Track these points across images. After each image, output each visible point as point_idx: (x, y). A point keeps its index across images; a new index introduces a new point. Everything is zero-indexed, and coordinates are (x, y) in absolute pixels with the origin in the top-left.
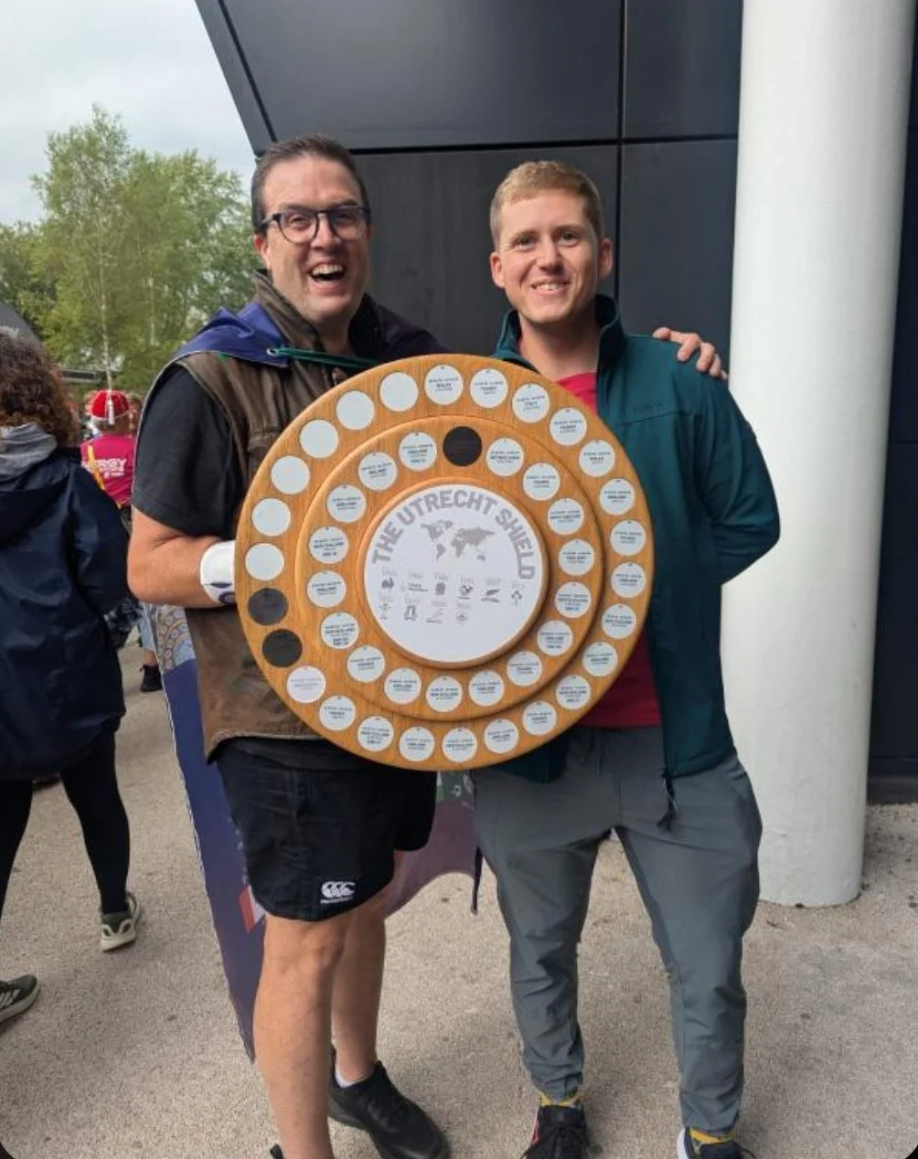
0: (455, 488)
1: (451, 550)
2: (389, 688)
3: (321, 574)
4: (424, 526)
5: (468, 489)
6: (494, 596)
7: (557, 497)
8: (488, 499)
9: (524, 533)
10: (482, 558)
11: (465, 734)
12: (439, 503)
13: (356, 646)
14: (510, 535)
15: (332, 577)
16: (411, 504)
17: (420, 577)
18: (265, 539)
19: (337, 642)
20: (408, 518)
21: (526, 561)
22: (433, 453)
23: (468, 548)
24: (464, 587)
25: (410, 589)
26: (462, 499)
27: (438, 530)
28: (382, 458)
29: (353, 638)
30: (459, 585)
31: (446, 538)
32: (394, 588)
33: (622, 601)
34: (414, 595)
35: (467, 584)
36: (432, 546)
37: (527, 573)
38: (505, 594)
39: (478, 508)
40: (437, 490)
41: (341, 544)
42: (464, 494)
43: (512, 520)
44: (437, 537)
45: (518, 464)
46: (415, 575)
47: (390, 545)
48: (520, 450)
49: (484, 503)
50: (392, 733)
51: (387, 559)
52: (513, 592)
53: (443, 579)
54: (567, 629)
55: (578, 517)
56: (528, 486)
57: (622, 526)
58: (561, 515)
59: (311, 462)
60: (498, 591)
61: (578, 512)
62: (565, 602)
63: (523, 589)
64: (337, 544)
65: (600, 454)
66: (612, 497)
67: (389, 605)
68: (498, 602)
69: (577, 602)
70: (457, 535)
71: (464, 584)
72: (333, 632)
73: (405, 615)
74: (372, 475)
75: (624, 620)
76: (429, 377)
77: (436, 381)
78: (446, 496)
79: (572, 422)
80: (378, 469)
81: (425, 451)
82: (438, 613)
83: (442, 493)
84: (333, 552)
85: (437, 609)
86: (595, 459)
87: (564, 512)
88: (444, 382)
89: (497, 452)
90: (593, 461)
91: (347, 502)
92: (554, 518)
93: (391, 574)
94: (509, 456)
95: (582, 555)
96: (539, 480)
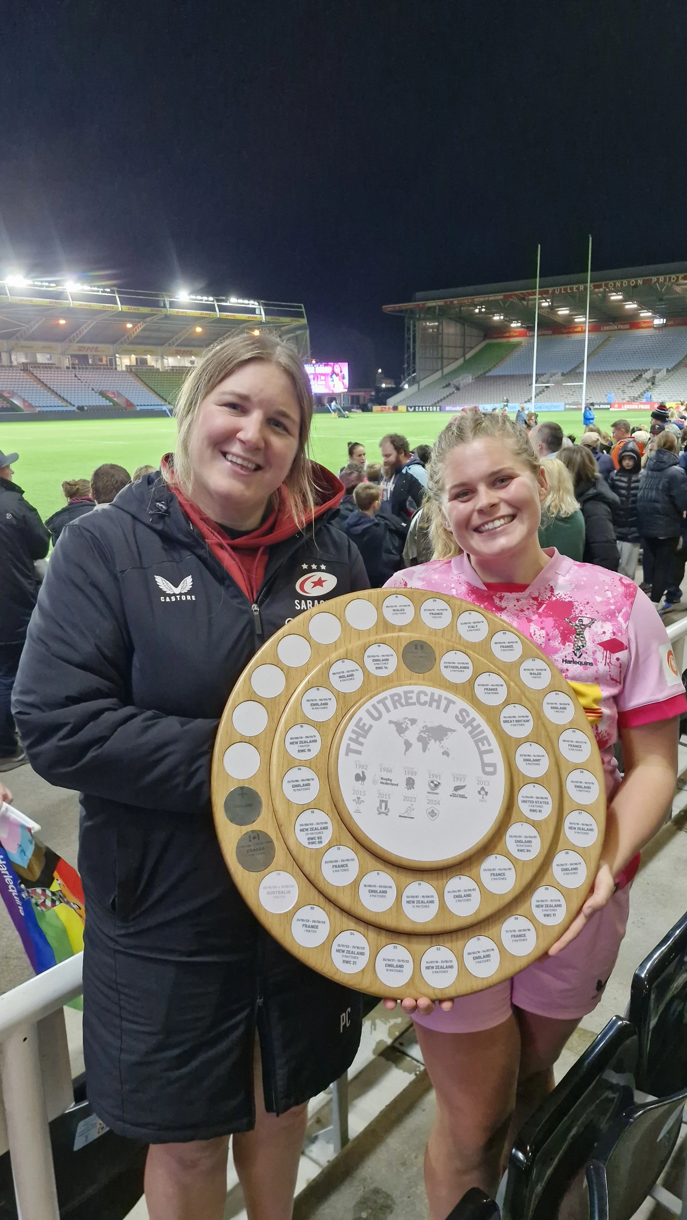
0: (416, 689)
1: (417, 746)
2: (364, 894)
3: (296, 770)
4: (391, 722)
5: (429, 690)
6: (460, 792)
7: (506, 703)
8: (446, 698)
9: (483, 731)
10: (446, 753)
11: (444, 953)
12: (403, 701)
13: (330, 846)
14: (470, 733)
15: (306, 773)
16: (378, 702)
17: (391, 771)
18: (242, 739)
19: (311, 841)
20: (376, 715)
21: (487, 758)
22: (393, 663)
23: (433, 745)
25: (381, 783)
26: (423, 698)
27: (404, 726)
28: (349, 665)
29: (327, 836)
30: (428, 779)
31: (412, 734)
32: (366, 781)
33: (581, 808)
34: (386, 789)
35: (434, 779)
36: (400, 741)
37: (491, 769)
38: (471, 790)
39: (438, 707)
40: (400, 690)
41: (315, 741)
42: (426, 694)
43: (470, 718)
44: (403, 733)
45: (468, 674)
46: (385, 769)
47: (361, 739)
48: (469, 661)
49: (444, 703)
50: (367, 951)
51: (359, 753)
52: (479, 790)
53: (412, 774)
54: (533, 832)
55: (528, 721)
56: (479, 692)
57: (568, 735)
58: (512, 719)
59: (287, 671)
60: (464, 787)
61: (527, 717)
62: (528, 804)
63: (489, 785)
64: (310, 742)
65: (537, 670)
66: (554, 708)
67: (362, 798)
68: (466, 798)
69: (539, 805)
70: (421, 732)
71: (432, 779)
72: (307, 830)
73: (378, 810)
74: (341, 679)
75: (586, 827)
76: (385, 604)
77: (392, 607)
78: (409, 695)
79: (509, 643)
80: (346, 674)
81: (387, 660)
82: (410, 809)
83: (406, 693)
84: (306, 748)
85: (408, 804)
86: (534, 674)
87: (515, 717)
88: (397, 608)
89: (449, 663)
90: (533, 676)
91: (320, 702)
92: (507, 721)
93: (363, 767)
94: (460, 666)
95: (537, 758)
96: (489, 687)
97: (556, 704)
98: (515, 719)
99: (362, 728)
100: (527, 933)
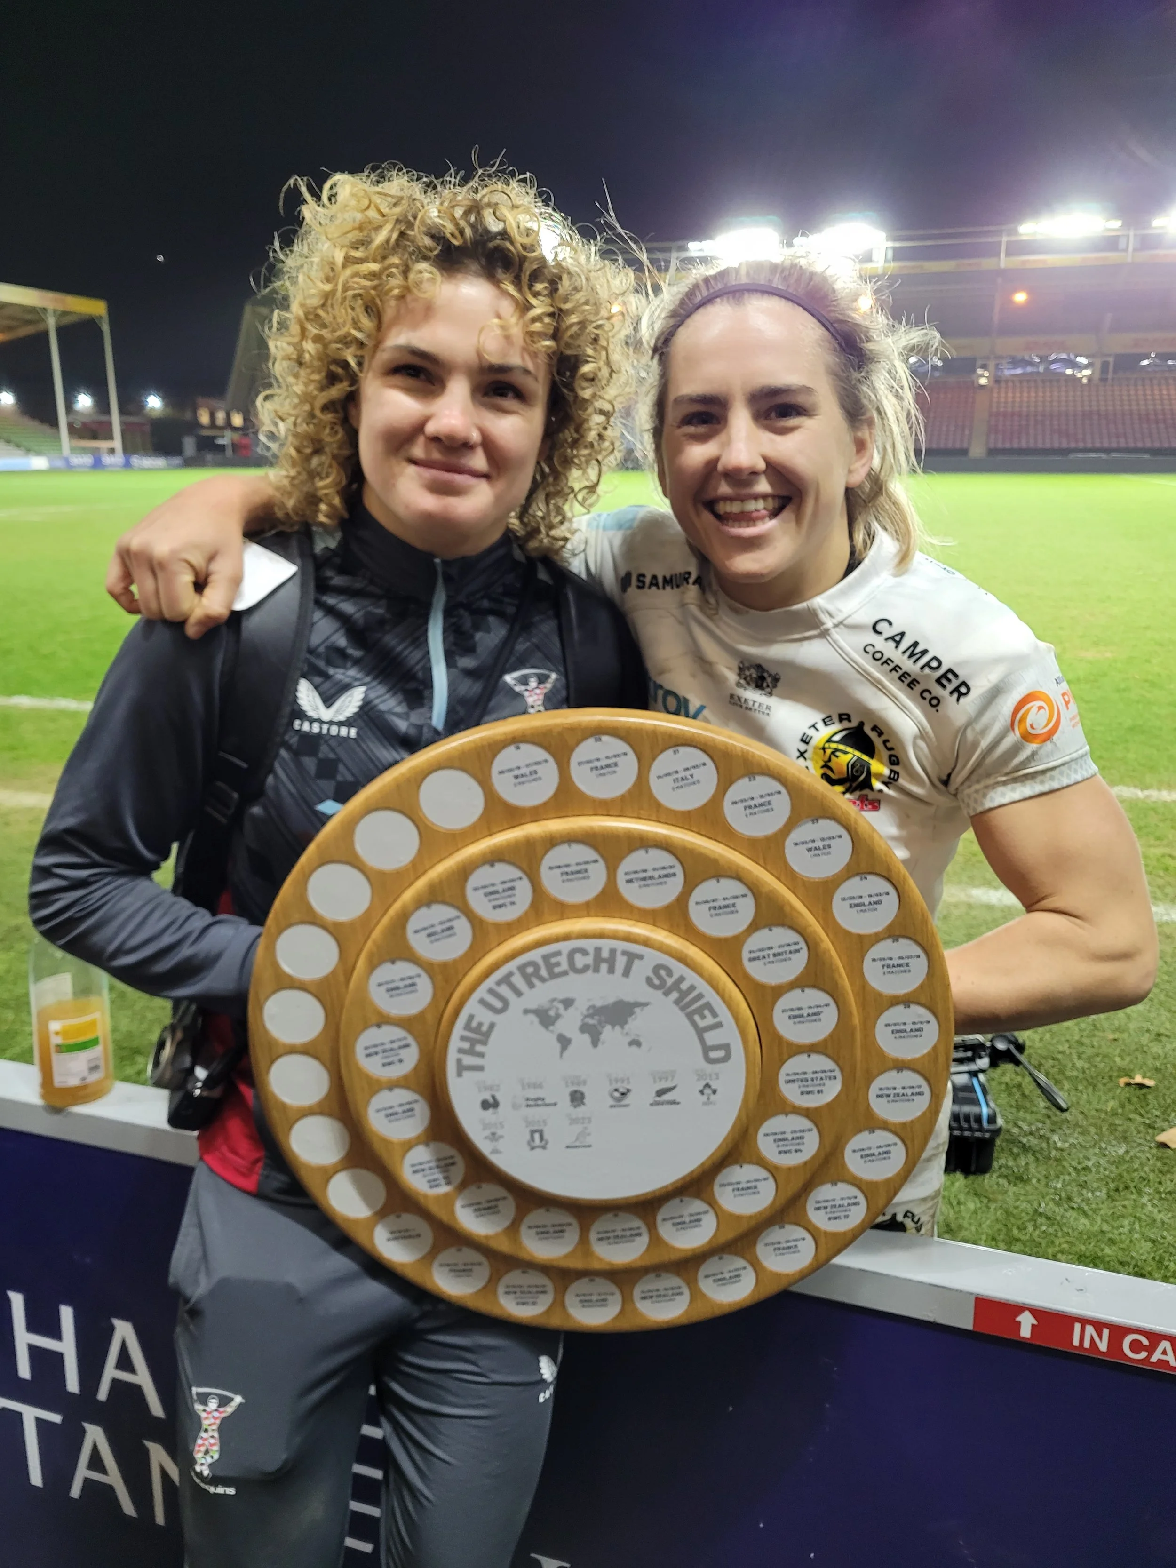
0: (569, 945)
1: (581, 1041)
2: (527, 1239)
3: (383, 1094)
4: (526, 1011)
6: (667, 1097)
7: (754, 927)
8: (627, 953)
9: (700, 997)
10: (635, 1043)
11: (666, 1282)
12: (547, 971)
13: (464, 1186)
14: (677, 1002)
15: (403, 1096)
16: (499, 983)
17: (540, 1086)
20: (499, 1005)
23: (609, 1033)
24: (616, 1090)
25: (528, 1106)
26: (581, 961)
27: (552, 1013)
28: (440, 913)
30: (608, 1087)
31: (570, 1023)
32: (501, 1108)
33: (900, 1065)
34: (536, 1113)
35: (618, 1085)
36: (549, 1038)
37: (721, 1053)
38: (686, 1091)
39: (611, 971)
40: (539, 954)
41: (407, 1046)
42: (585, 953)
44: (553, 1024)
45: (674, 887)
46: (529, 1086)
47: (478, 1048)
50: (550, 1289)
51: (480, 1068)
52: (701, 1088)
53: (578, 1084)
54: (806, 1123)
55: (798, 951)
56: (700, 916)
57: (882, 949)
58: (765, 953)
59: (335, 930)
60: (674, 1088)
61: (796, 944)
62: (796, 1085)
63: (717, 1078)
64: (400, 1048)
65: (823, 839)
66: (857, 905)
67: (499, 1132)
68: (678, 1103)
69: (819, 1082)
70: (586, 1016)
71: (615, 1086)
72: (423, 1170)
73: (529, 1143)
74: (433, 938)
75: (909, 1092)
76: (496, 767)
77: (510, 770)
79: (762, 796)
80: (438, 928)
81: (512, 888)
82: (583, 1134)
83: (549, 957)
84: (395, 1059)
85: (578, 1128)
86: (816, 849)
87: (771, 948)
88: (524, 771)
89: (636, 872)
90: (813, 852)
91: (401, 984)
92: (754, 959)
93: (491, 1088)
94: (656, 874)
95: (815, 1010)
96: (716, 904)
97: (861, 897)
98: (771, 952)
100: (799, 1243)
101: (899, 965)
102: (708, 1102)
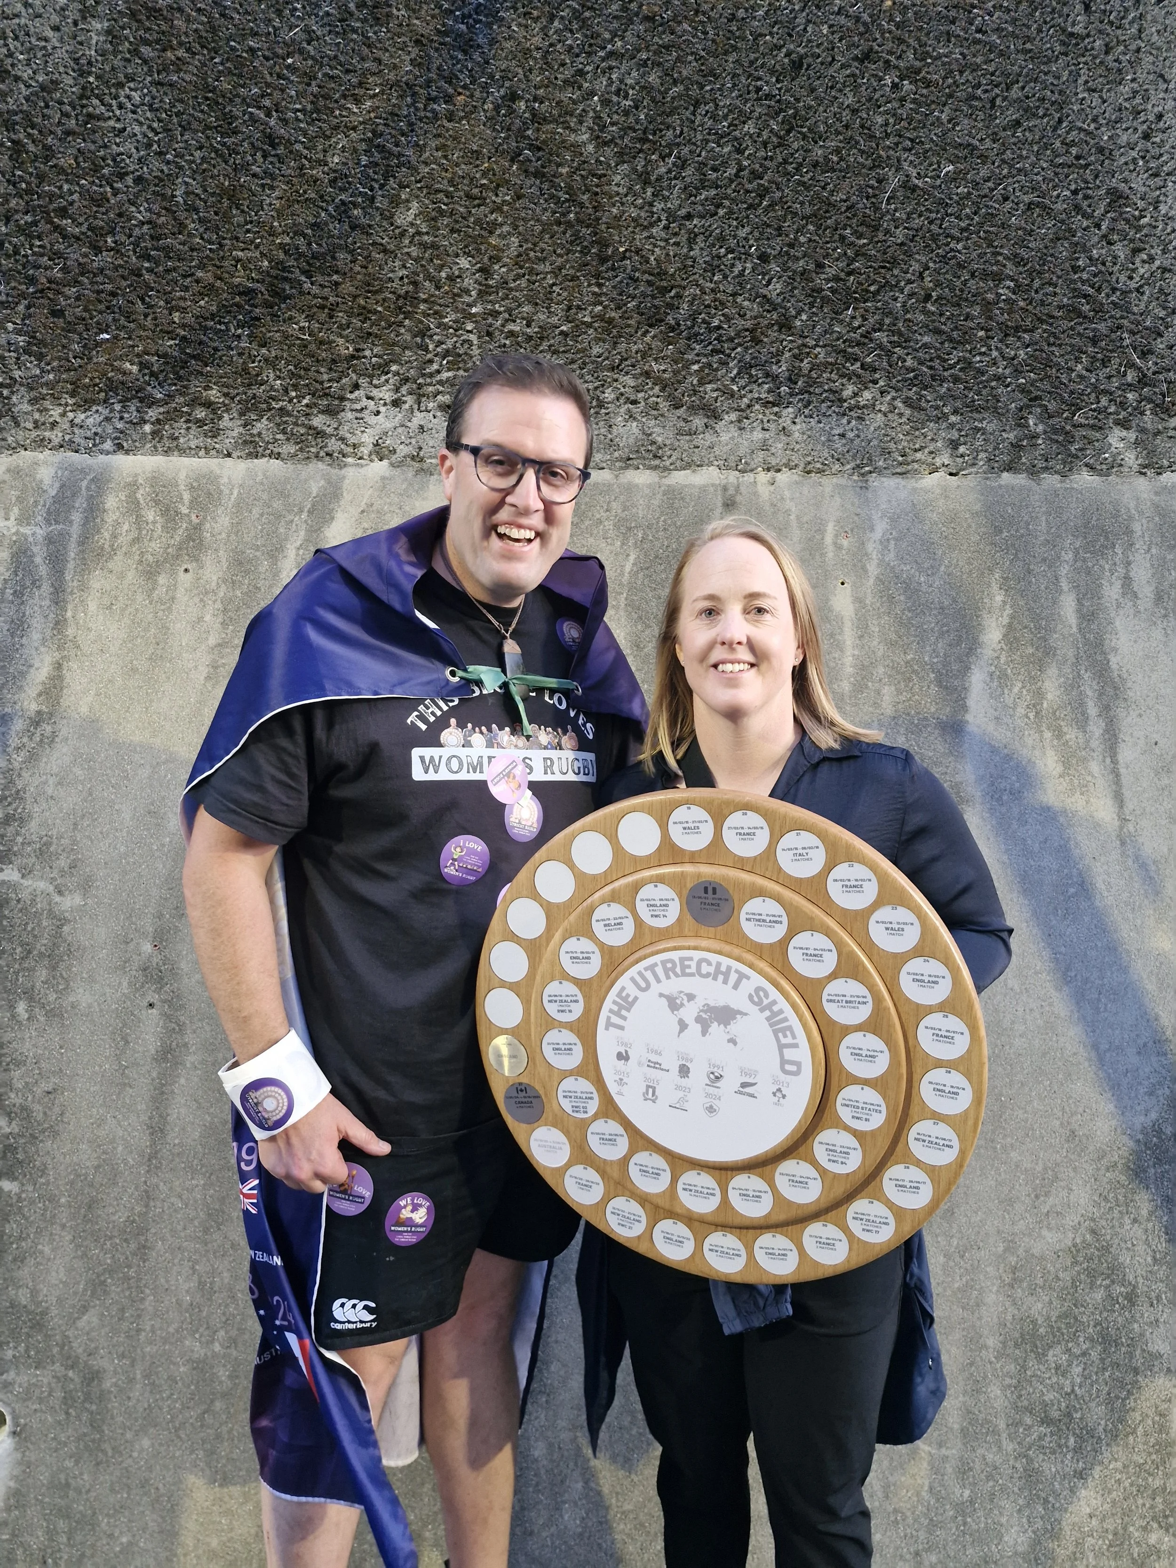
0: (697, 955)
1: (695, 1028)
2: (634, 1172)
3: (555, 1031)
4: (661, 995)
5: (714, 958)
6: (748, 1090)
7: (833, 976)
8: (737, 971)
9: (786, 1020)
10: (733, 1041)
11: (729, 1241)
12: (678, 970)
13: (595, 1117)
14: (768, 1019)
15: (567, 1037)
16: (646, 969)
17: (660, 1054)
18: (503, 984)
19: (576, 1109)
20: (643, 985)
21: (789, 1054)
22: (674, 911)
23: (715, 1029)
24: (713, 1073)
25: (649, 1066)
26: (705, 969)
27: (678, 1001)
28: (616, 910)
29: (593, 1107)
30: (707, 1069)
31: (689, 1013)
32: (630, 1062)
33: (937, 1117)
34: (653, 1073)
35: (715, 1069)
36: (672, 1019)
37: (794, 1068)
38: (764, 1089)
39: (725, 982)
40: (675, 955)
41: (577, 1001)
42: (709, 964)
43: (770, 1000)
44: (677, 1010)
45: (779, 932)
46: (652, 1051)
47: (624, 1012)
48: (783, 914)
49: (733, 977)
50: (644, 1219)
51: (622, 1028)
52: (774, 1089)
53: (687, 1060)
54: (853, 1142)
55: (865, 1003)
56: (795, 958)
57: (935, 1020)
58: (840, 998)
59: (549, 908)
60: (755, 1084)
61: (864, 996)
62: (849, 1109)
63: (787, 1086)
64: (571, 1001)
65: (898, 923)
66: (918, 980)
67: (625, 1080)
68: (756, 1097)
69: (867, 1111)
70: (701, 1011)
71: (712, 1070)
72: (570, 1097)
73: (644, 1095)
74: (607, 928)
75: (942, 1142)
76: (673, 818)
77: (681, 822)
78: (686, 963)
79: (857, 880)
80: (613, 922)
81: (666, 905)
82: (683, 1099)
83: (682, 960)
84: (567, 1009)
85: (681, 1094)
86: (892, 929)
87: (844, 995)
88: (690, 825)
89: (753, 914)
90: (889, 931)
91: (581, 956)
92: (831, 1001)
93: (626, 1045)
94: (768, 919)
95: (872, 1053)
96: (809, 952)
97: (922, 975)
98: (844, 999)
99: (625, 999)
100: (837, 1243)
101: (946, 1037)
102: (777, 1104)
